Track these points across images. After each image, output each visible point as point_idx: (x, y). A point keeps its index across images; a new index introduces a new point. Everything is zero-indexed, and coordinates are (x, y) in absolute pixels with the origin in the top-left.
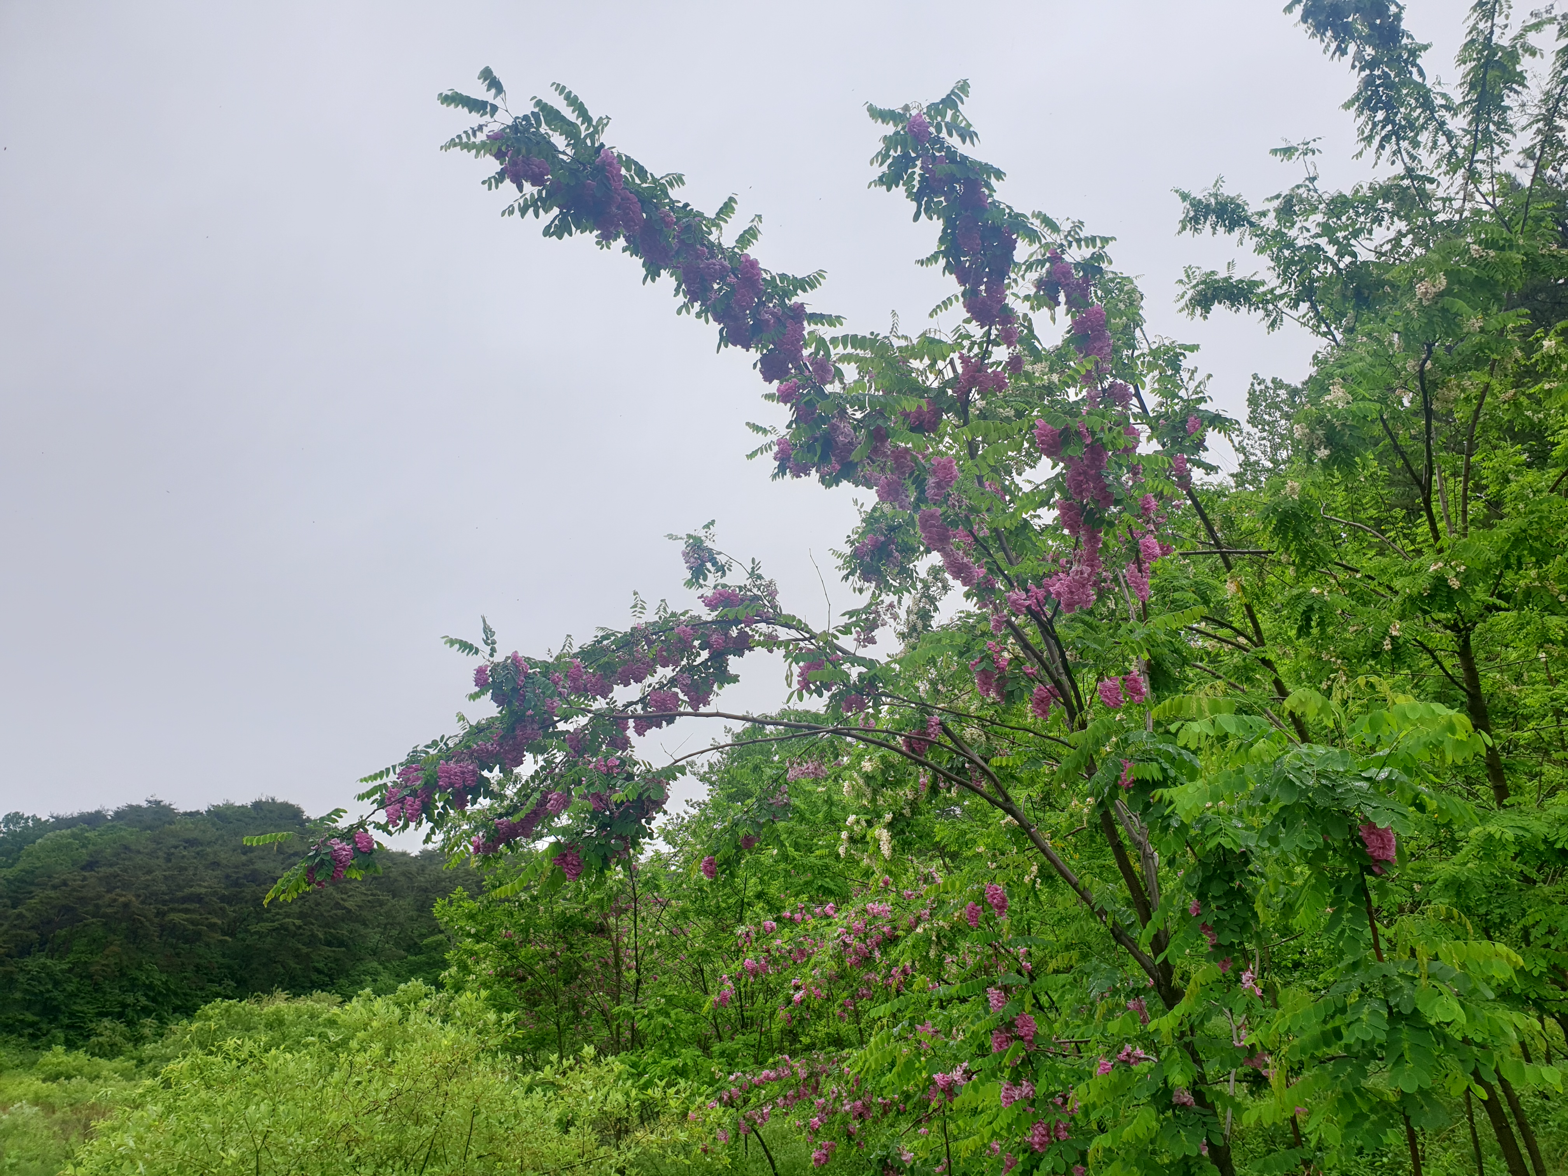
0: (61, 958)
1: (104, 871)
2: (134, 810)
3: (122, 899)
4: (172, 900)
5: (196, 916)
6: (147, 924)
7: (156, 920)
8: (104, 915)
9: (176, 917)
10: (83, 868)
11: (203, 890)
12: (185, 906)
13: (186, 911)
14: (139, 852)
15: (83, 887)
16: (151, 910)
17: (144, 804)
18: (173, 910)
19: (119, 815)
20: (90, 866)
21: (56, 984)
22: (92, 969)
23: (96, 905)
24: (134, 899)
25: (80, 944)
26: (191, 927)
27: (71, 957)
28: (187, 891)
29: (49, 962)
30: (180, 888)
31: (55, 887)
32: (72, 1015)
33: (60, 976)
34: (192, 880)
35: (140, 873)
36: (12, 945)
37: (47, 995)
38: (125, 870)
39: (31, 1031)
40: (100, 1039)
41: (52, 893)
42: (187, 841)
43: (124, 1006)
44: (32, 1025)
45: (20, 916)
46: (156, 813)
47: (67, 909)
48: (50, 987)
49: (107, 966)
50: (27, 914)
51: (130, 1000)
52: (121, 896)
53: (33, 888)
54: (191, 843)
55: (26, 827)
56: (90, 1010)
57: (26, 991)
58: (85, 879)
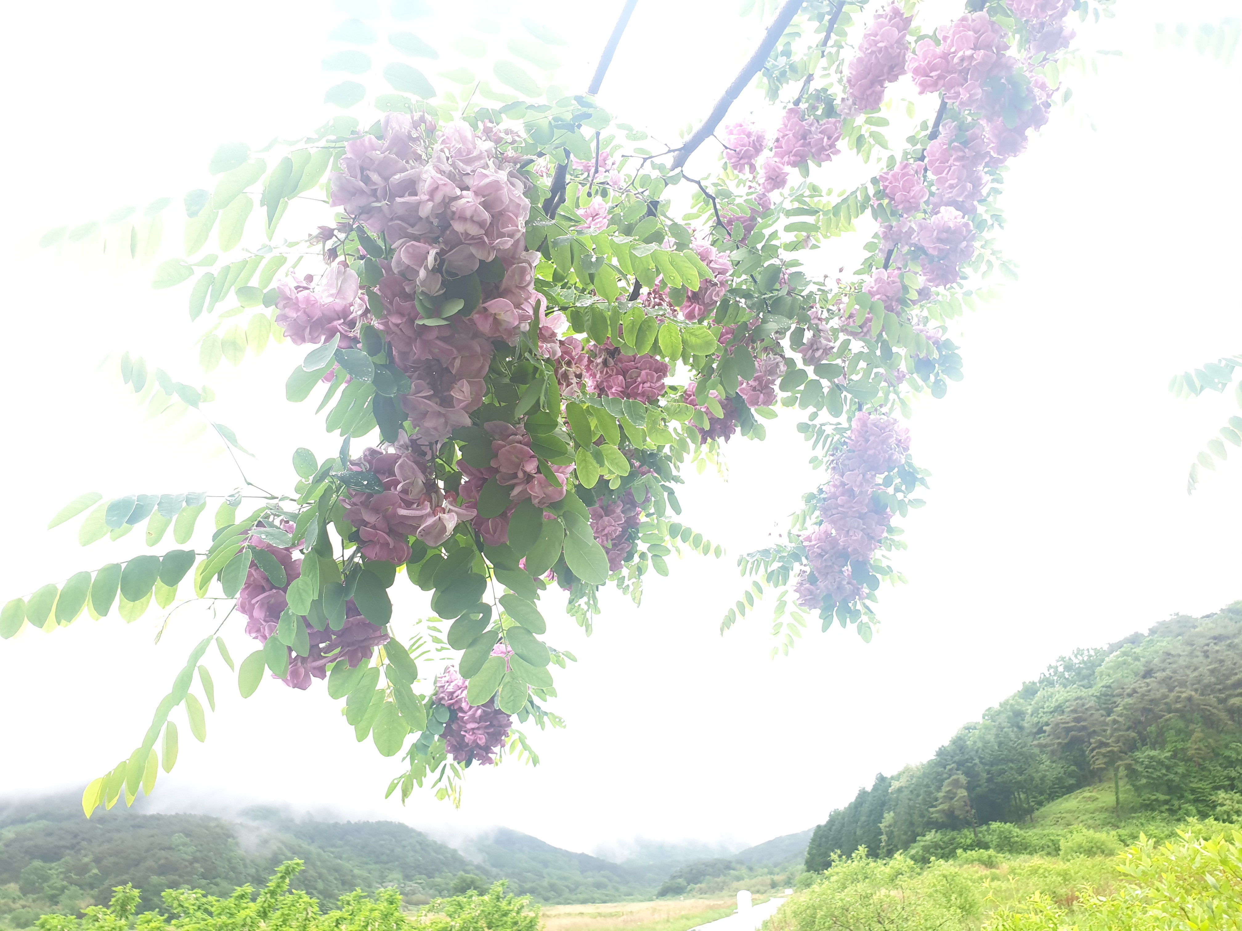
0: (1162, 748)
1: (1159, 675)
2: (1163, 624)
3: (1184, 695)
4: (1225, 688)
6: (1215, 711)
7: (1221, 706)
8: (1177, 711)
9: (1236, 701)
10: (1144, 677)
14: (1179, 655)
15: (1149, 691)
16: (1212, 699)
17: (1168, 619)
18: (1231, 696)
19: (1153, 631)
20: (1148, 673)
21: (1168, 768)
22: (1190, 753)
23: (1166, 704)
24: (1193, 693)
25: (1171, 735)
27: (1169, 747)
28: (1234, 679)
29: (1153, 753)
30: (1228, 677)
31: (1129, 695)
32: (1193, 791)
33: (1167, 762)
34: (1233, 669)
35: (1188, 672)
36: (1120, 744)
37: (1166, 778)
38: (1175, 672)
39: (1167, 807)
40: (1225, 808)
41: (1130, 700)
42: (1215, 638)
43: (1232, 779)
44: (1166, 802)
45: (1115, 722)
46: (1179, 622)
47: (1145, 710)
48: (1164, 771)
49: (1199, 749)
50: (1120, 719)
51: (1233, 774)
52: (1182, 692)
53: (1115, 699)
54: (1218, 639)
55: (1090, 656)
56: (1204, 785)
57: (1148, 777)
58: (1148, 685)
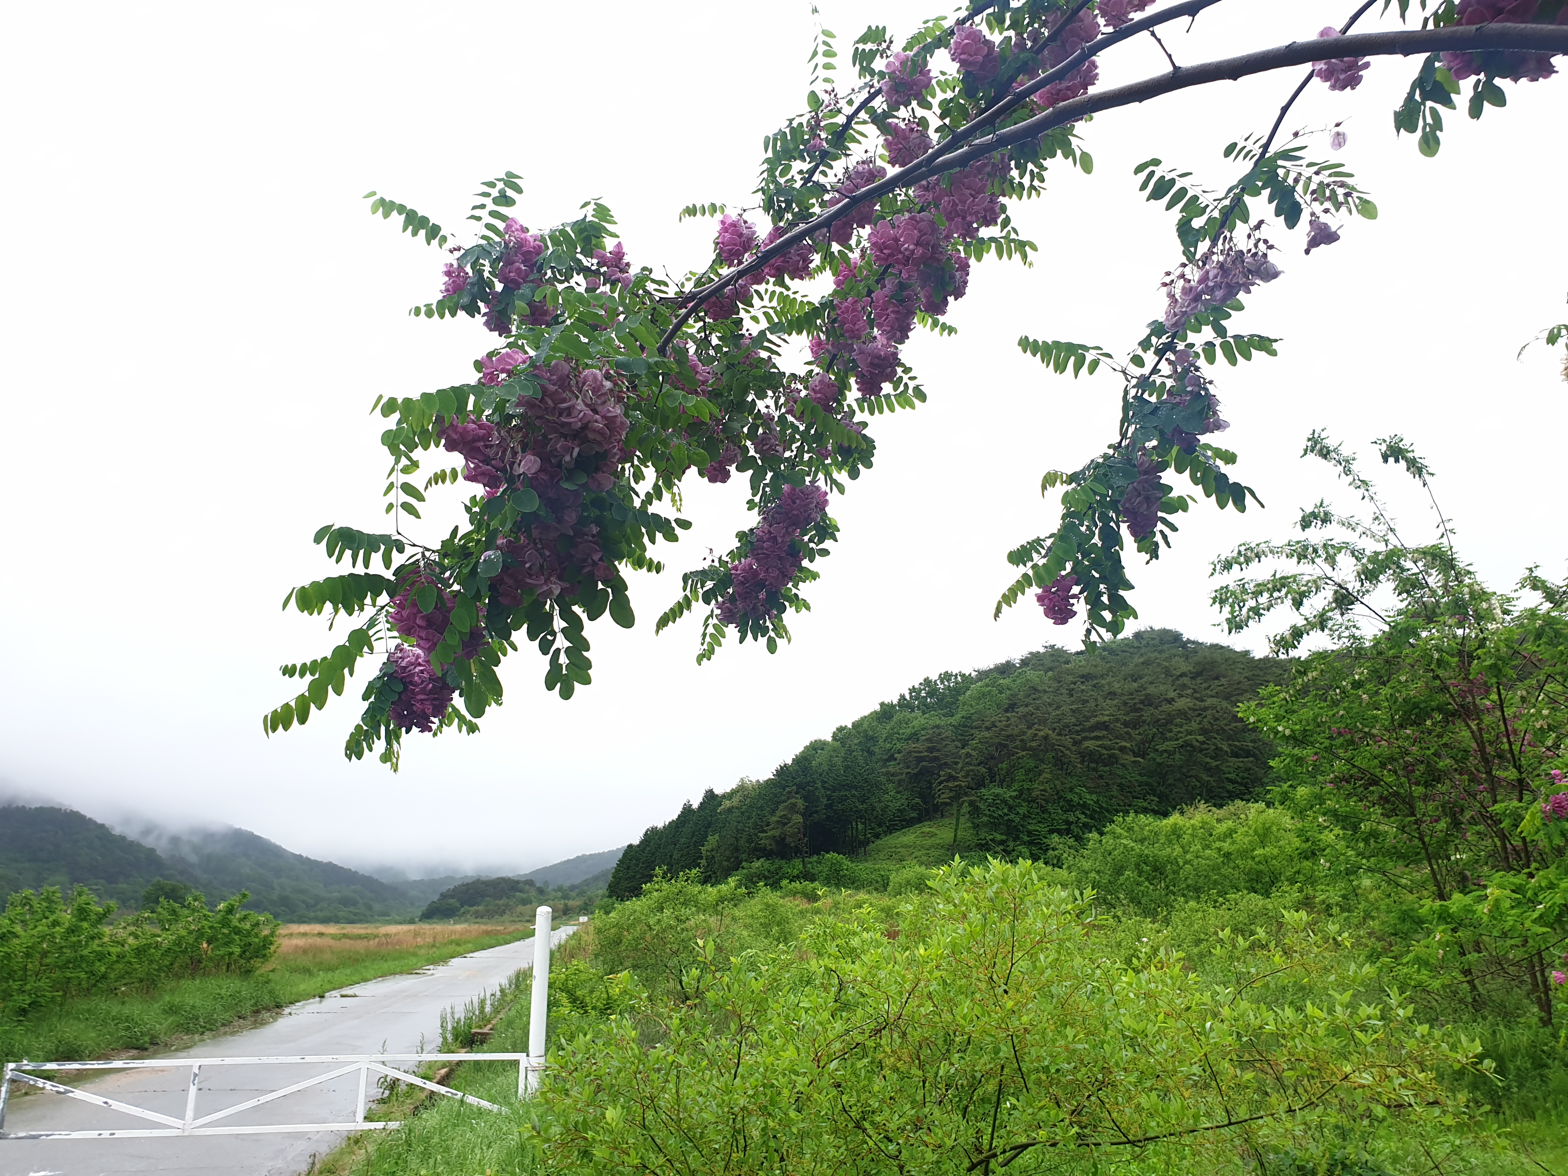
0: (1009, 787)
1: (1022, 710)
2: (1035, 655)
3: (1041, 733)
4: (1083, 730)
5: (1107, 742)
6: (1068, 752)
7: (1074, 748)
8: (1031, 749)
9: (1090, 744)
10: (1006, 711)
11: (1106, 718)
12: (1095, 734)
13: (1097, 738)
14: (1045, 692)
15: (1008, 726)
16: (1067, 740)
17: (1042, 650)
18: (1085, 739)
19: (1025, 662)
20: (1011, 707)
21: (1011, 808)
22: (1034, 794)
23: (1022, 740)
24: (1050, 732)
25: (1020, 775)
26: (1105, 752)
27: (1016, 786)
28: (1093, 721)
29: (998, 791)
30: (1087, 719)
31: (988, 729)
32: (1030, 833)
33: (1011, 802)
34: (1095, 711)
35: (1050, 710)
36: (969, 779)
37: (1006, 818)
38: (1037, 709)
39: (1002, 847)
40: (1056, 852)
41: (987, 734)
42: (1083, 676)
43: (1069, 823)
44: (1002, 843)
45: (968, 755)
46: (1052, 655)
47: (1001, 746)
48: (1006, 811)
49: (1045, 790)
50: (973, 753)
51: (1072, 818)
52: (1040, 730)
53: (973, 731)
54: (1086, 677)
55: (957, 683)
56: (1042, 828)
57: (990, 816)
58: (1008, 719)
